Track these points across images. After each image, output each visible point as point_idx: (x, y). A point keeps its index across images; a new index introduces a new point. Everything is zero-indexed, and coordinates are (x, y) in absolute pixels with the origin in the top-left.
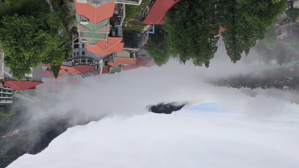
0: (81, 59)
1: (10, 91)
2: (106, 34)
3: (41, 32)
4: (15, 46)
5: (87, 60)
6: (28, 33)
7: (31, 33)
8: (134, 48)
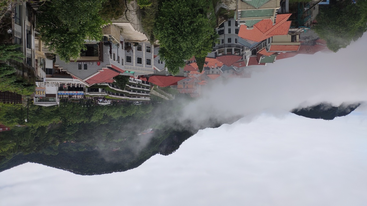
0: (226, 48)
1: (148, 88)
2: (273, 11)
3: (200, 17)
4: (172, 36)
5: (233, 49)
6: (185, 20)
7: (189, 19)
8: (299, 28)
